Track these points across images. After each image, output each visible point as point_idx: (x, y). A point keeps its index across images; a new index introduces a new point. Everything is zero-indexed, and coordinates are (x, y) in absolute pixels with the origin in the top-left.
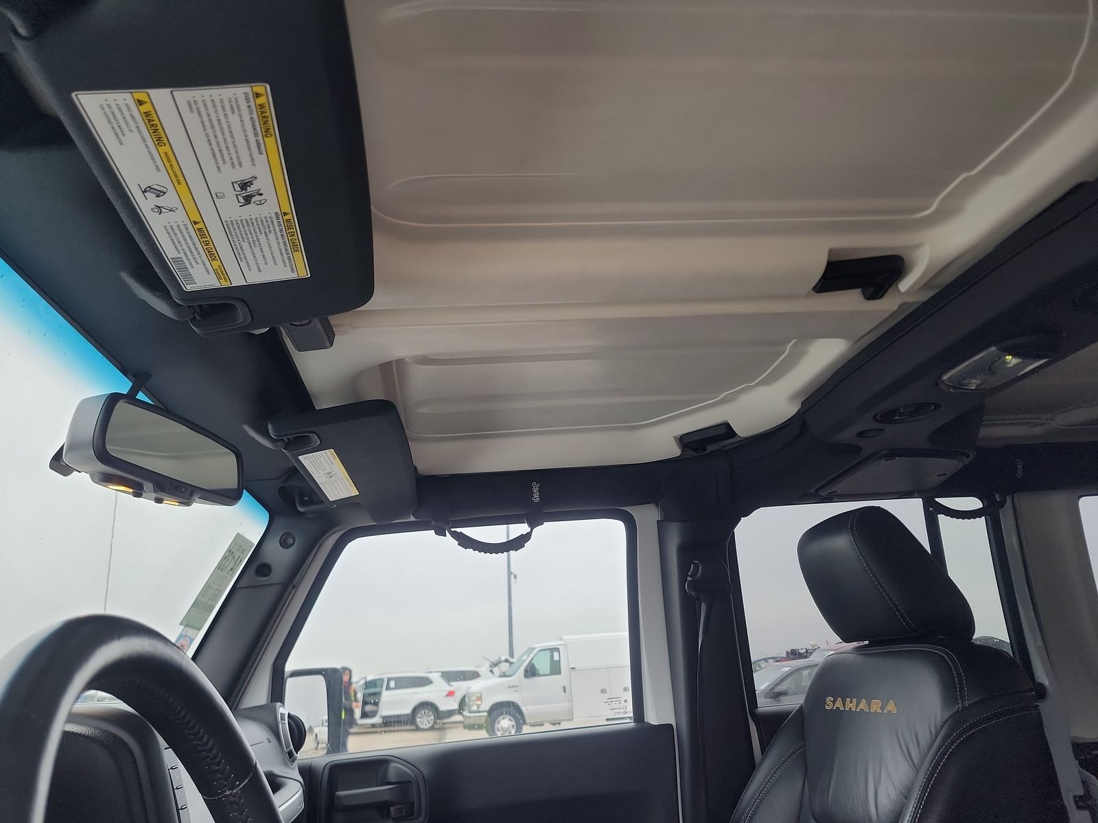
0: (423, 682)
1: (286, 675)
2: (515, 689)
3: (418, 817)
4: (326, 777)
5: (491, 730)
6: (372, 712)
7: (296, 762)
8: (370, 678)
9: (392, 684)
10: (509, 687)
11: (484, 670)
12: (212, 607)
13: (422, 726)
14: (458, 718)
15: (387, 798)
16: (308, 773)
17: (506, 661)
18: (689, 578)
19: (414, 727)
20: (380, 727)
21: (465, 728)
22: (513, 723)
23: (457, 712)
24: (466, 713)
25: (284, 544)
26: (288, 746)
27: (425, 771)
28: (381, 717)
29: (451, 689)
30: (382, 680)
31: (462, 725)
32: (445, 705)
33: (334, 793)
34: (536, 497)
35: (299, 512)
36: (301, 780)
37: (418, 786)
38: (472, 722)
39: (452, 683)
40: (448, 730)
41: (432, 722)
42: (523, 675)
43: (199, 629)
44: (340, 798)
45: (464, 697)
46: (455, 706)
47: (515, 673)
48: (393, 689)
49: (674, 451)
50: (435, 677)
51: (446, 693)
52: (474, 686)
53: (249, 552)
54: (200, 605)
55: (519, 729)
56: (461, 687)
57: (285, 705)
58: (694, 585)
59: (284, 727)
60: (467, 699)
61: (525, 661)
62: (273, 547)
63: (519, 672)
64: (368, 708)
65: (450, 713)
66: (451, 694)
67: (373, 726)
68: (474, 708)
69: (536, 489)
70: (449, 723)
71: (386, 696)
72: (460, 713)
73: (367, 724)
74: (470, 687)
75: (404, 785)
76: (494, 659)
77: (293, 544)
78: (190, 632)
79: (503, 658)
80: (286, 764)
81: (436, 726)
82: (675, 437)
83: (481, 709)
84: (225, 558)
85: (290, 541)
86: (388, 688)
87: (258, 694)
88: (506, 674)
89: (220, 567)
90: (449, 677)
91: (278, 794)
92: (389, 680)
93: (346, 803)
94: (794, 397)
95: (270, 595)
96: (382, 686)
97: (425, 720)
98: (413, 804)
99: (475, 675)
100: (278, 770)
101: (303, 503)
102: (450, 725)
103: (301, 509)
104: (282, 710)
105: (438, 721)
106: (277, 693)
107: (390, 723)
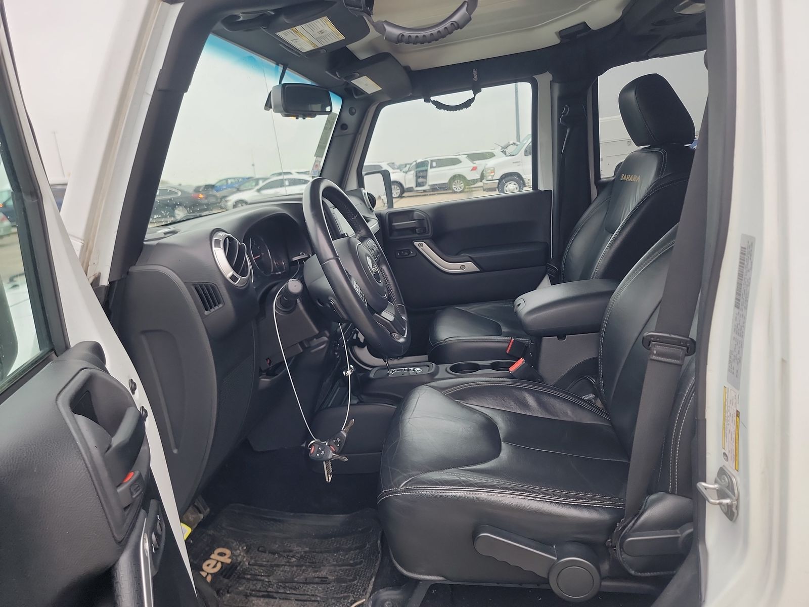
0: (455, 162)
1: (363, 175)
2: (517, 164)
3: (428, 233)
4: (387, 218)
5: (502, 191)
6: (423, 182)
7: (374, 212)
8: (419, 161)
9: (434, 164)
10: (514, 163)
11: (497, 151)
12: (326, 147)
13: (456, 190)
14: (480, 184)
15: (414, 225)
16: (380, 217)
17: (514, 144)
18: (562, 116)
19: (451, 191)
20: (430, 192)
21: (484, 190)
22: (517, 186)
23: (479, 180)
24: (484, 181)
25: (352, 113)
26: (369, 206)
27: (430, 214)
28: (429, 185)
29: (475, 165)
30: (427, 161)
31: (482, 188)
32: (471, 176)
33: (391, 225)
34: (476, 78)
35: (356, 99)
36: (377, 219)
37: (427, 221)
38: (488, 186)
39: (475, 162)
40: (473, 192)
41: (462, 187)
42: (524, 154)
43: (322, 157)
44: (394, 226)
45: (483, 171)
46: (478, 177)
47: (518, 153)
48: (435, 167)
49: (556, 41)
50: (463, 158)
51: (471, 168)
52: (490, 163)
53: (336, 118)
54: (320, 147)
55: (521, 189)
56: (481, 164)
57: (366, 188)
58: (564, 120)
59: (366, 198)
60: (484, 172)
61: (525, 144)
62: (346, 114)
63: (520, 152)
64: (420, 180)
65: (474, 181)
66: (474, 169)
67: (425, 191)
68: (490, 178)
69: (475, 73)
70: (475, 187)
71: (431, 172)
72: (481, 181)
73: (421, 190)
74: (487, 164)
75: (421, 221)
76: (503, 144)
77: (355, 113)
78: (319, 159)
79: (511, 143)
80: (370, 213)
81: (466, 190)
82: (556, 33)
83: (494, 179)
84: (326, 124)
85: (354, 111)
86: (432, 167)
87: (352, 184)
88: (512, 154)
89: (325, 128)
90: (473, 157)
91: (369, 223)
92: (432, 161)
93: (397, 228)
94: (618, 8)
95: (349, 139)
96: (427, 166)
97: (458, 186)
98: (425, 228)
99: (492, 155)
100: (367, 215)
101: (357, 95)
102: (474, 189)
103: (356, 97)
104: (364, 191)
105: (467, 187)
106: (361, 184)
107: (436, 189)
